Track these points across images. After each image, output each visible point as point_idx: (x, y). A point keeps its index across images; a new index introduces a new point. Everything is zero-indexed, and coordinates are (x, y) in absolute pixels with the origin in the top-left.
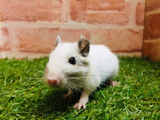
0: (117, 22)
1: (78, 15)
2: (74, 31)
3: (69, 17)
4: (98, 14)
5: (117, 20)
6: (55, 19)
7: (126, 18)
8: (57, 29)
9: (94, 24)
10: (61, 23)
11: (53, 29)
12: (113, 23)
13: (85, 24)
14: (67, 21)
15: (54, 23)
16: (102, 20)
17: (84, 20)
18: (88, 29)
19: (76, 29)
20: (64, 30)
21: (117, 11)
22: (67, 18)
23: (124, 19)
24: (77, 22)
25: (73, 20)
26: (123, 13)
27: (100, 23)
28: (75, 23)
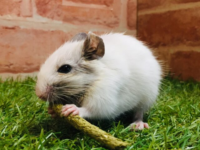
0: (105, 22)
1: (49, 7)
2: (44, 32)
3: (35, 9)
4: (79, 7)
5: (105, 20)
6: (11, 11)
7: (116, 17)
8: (13, 28)
9: (73, 24)
10: (21, 18)
11: (7, 28)
12: (100, 24)
13: (61, 22)
14: (31, 16)
15: (9, 17)
16: (84, 18)
17: (59, 16)
18: (65, 31)
19: (46, 30)
20: (27, 31)
21: (105, 6)
22: (31, 10)
23: (113, 19)
24: (48, 17)
25: (41, 15)
26: (112, 9)
27: (82, 22)
28: (44, 20)
